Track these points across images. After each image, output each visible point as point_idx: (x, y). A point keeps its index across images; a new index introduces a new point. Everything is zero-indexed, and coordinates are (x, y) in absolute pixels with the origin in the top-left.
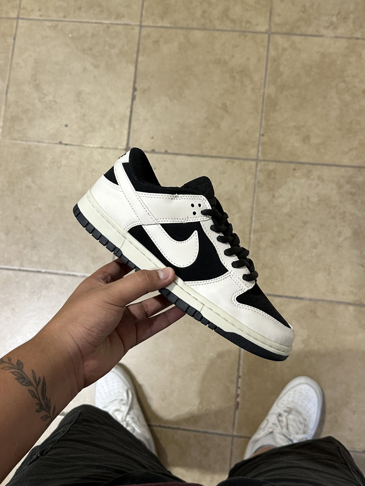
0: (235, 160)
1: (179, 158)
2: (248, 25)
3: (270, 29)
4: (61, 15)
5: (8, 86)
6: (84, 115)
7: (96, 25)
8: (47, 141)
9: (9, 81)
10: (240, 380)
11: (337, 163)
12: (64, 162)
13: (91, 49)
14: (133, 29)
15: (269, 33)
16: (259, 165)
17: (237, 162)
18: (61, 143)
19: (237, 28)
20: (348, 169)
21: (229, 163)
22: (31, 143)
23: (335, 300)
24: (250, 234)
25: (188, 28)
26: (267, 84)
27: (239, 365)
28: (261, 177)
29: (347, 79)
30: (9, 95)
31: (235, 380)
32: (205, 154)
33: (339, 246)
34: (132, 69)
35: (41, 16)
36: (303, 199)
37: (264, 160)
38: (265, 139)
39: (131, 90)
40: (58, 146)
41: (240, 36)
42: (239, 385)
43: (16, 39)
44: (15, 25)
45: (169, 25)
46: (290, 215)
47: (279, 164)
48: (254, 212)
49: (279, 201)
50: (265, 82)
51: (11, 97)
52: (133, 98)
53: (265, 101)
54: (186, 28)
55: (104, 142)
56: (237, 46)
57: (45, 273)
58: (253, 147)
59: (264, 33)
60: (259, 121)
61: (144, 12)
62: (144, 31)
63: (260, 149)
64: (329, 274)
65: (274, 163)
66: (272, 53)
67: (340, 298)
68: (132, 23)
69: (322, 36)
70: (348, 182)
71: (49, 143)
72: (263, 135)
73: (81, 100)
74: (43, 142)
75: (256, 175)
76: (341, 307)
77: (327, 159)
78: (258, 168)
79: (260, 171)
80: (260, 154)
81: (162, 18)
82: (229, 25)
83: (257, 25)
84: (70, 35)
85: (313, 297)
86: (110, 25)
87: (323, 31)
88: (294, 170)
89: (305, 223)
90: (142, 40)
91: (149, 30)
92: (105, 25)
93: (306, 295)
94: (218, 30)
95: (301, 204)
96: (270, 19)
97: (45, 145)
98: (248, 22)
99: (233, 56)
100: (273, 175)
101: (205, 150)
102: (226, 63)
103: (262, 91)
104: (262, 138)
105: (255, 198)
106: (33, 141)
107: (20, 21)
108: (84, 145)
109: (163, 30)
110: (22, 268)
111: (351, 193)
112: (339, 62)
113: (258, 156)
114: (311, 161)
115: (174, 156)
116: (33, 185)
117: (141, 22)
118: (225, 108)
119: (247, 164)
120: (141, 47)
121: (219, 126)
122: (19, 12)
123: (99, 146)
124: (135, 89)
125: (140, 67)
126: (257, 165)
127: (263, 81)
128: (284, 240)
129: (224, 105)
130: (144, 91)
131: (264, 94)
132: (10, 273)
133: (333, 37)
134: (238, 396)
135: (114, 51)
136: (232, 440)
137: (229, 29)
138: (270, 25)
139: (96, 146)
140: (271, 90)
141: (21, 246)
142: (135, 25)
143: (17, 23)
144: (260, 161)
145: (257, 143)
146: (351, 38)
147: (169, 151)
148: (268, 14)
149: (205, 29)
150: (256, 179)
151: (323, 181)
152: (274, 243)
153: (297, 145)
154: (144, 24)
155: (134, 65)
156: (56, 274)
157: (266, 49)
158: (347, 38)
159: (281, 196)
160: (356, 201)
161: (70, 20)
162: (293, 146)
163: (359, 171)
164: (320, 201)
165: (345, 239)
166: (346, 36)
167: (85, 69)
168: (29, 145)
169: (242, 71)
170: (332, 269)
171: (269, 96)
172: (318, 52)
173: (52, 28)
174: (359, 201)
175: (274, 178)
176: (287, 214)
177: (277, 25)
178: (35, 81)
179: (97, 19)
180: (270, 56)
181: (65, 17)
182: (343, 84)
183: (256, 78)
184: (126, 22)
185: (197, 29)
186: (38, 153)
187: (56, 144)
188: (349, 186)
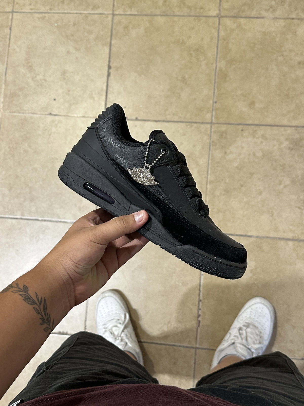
0: (193, 124)
1: (147, 124)
2: (202, 11)
3: (220, 14)
4: (48, 8)
5: (6, 69)
6: (69, 91)
7: (77, 15)
8: (39, 113)
9: (7, 64)
10: (201, 303)
11: (278, 124)
12: (54, 129)
13: (73, 35)
14: (107, 17)
15: (219, 17)
16: (213, 127)
17: (195, 125)
18: (50, 114)
19: (193, 13)
20: (287, 128)
21: (189, 127)
22: (27, 115)
23: (277, 236)
24: (207, 184)
25: (152, 15)
26: (218, 59)
27: (200, 291)
28: (215, 137)
29: (284, 53)
30: (7, 75)
31: (197, 303)
32: (168, 120)
33: (280, 193)
34: (107, 50)
35: (31, 9)
36: (249, 155)
37: (217, 123)
38: (217, 105)
39: (107, 69)
40: (49, 116)
41: (195, 20)
42: (200, 307)
43: (12, 29)
44: (10, 17)
45: (136, 13)
46: (239, 168)
47: (230, 126)
48: (210, 166)
49: (231, 157)
50: (217, 58)
51: (10, 78)
52: (109, 75)
53: (217, 74)
54: (151, 15)
55: (86, 112)
56: (193, 29)
57: (42, 220)
58: (208, 112)
59: (215, 17)
60: (213, 91)
61: (115, 3)
62: (116, 19)
63: (214, 113)
64: (272, 216)
65: (225, 126)
66: (222, 33)
67: (281, 235)
68: (106, 13)
69: (263, 18)
70: (287, 140)
71: (41, 114)
72: (216, 102)
73: (66, 77)
74: (36, 114)
75: (210, 136)
76: (282, 243)
77: (269, 121)
78: (212, 130)
79: (214, 132)
80: (213, 119)
81: (131, 7)
82: (186, 11)
83: (209, 10)
84: (56, 25)
85: (259, 235)
86: (88, 15)
87: (264, 14)
88: (242, 130)
89: (252, 174)
90: (114, 26)
91: (120, 17)
92: (84, 15)
93: (253, 233)
94: (177, 16)
95: (249, 159)
96: (220, 5)
97: (38, 116)
98: (202, 8)
99: (190, 37)
100: (224, 135)
101: (168, 116)
102: (184, 43)
103: (214, 65)
104: (215, 104)
105: (210, 155)
106: (28, 113)
107: (15, 14)
108: (69, 115)
109: (131, 17)
110: (23, 217)
111: (289, 148)
112: (277, 39)
113: (212, 120)
114: (256, 122)
115: (143, 122)
116: (29, 149)
117: (113, 11)
118: (184, 80)
119: (203, 127)
120: (114, 32)
121: (180, 96)
122: (13, 6)
123: (81, 115)
124: (109, 68)
125: (113, 49)
126: (211, 127)
127: (215, 57)
128: (234, 189)
129: (184, 78)
130: (117, 69)
131: (216, 68)
132: (14, 221)
133: (273, 18)
134: (199, 316)
135: (92, 37)
136: (196, 351)
137: (186, 14)
138: (220, 10)
139: (79, 116)
140: (222, 64)
141: (22, 199)
142: (108, 14)
143: (12, 16)
144: (214, 124)
145: (211, 109)
146: (288, 18)
147: (139, 118)
148: (218, 1)
149: (166, 15)
150: (210, 139)
151: (266, 139)
152: (227, 192)
153: (244, 109)
154: (115, 13)
155: (108, 48)
156: (51, 221)
157: (217, 31)
158: (284, 19)
159: (231, 153)
160: (294, 155)
161: (55, 11)
162: (241, 111)
163: (296, 130)
164: (264, 155)
165: (285, 186)
166: (283, 17)
167: (68, 52)
168: (25, 117)
169: (197, 49)
170: (274, 211)
171: (220, 70)
172: (260, 31)
173: (41, 19)
174: (296, 155)
175: (226, 138)
176: (237, 167)
177: (225, 9)
178: (28, 63)
179: (78, 10)
180: (220, 36)
181: (51, 9)
182: (281, 57)
183: (209, 55)
184: (101, 12)
185: (159, 15)
186: (33, 123)
187: (47, 115)
188: (288, 143)
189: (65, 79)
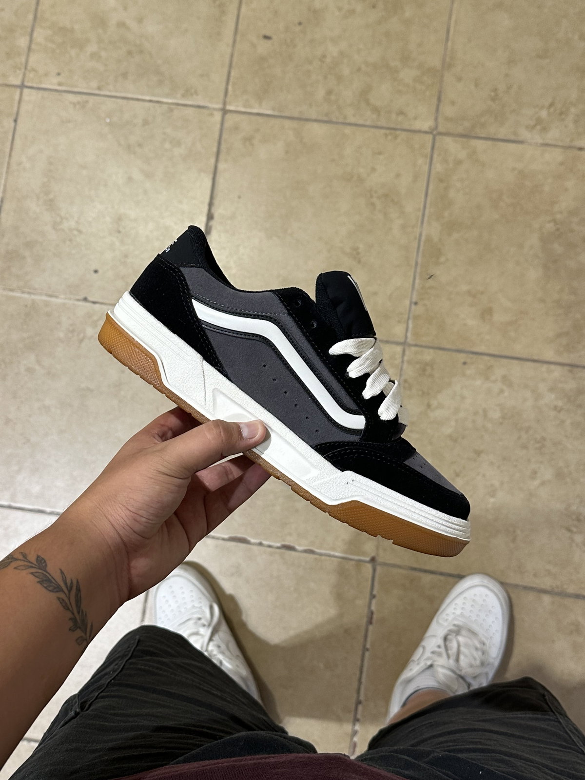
2: (400, 118)
3: (436, 128)
4: (94, 84)
5: (2, 201)
6: (126, 256)
7: (151, 104)
8: (63, 296)
9: (4, 191)
10: (360, 707)
11: (535, 358)
12: (90, 331)
13: (140, 145)
14: (212, 115)
15: (435, 133)
16: (407, 353)
18: (85, 299)
19: (382, 122)
20: (552, 367)
22: (37, 298)
23: (521, 583)
25: (302, 119)
26: (426, 218)
27: (360, 683)
28: (410, 373)
29: (558, 217)
30: (3, 215)
31: (353, 706)
33: (531, 495)
34: (207, 181)
35: (60, 84)
36: (476, 413)
37: (416, 345)
38: (419, 310)
39: (204, 218)
40: (81, 303)
41: (386, 135)
42: (359, 716)
43: (19, 121)
44: (17, 97)
45: (269, 112)
46: (453, 438)
47: (441, 352)
49: (438, 414)
50: (423, 215)
51: (8, 220)
52: (208, 231)
53: (421, 248)
54: (299, 119)
56: (380, 153)
58: (399, 322)
59: (426, 132)
60: (411, 280)
61: (230, 88)
62: (230, 120)
63: (411, 325)
64: (514, 540)
65: (431, 351)
66: (438, 167)
67: (528, 581)
68: (209, 105)
69: (521, 142)
70: (551, 390)
71: (66, 299)
72: (416, 303)
73: (121, 229)
74: (56, 297)
75: (401, 369)
77: (518, 349)
78: (406, 358)
79: (409, 362)
80: (409, 335)
81: (260, 99)
82: (369, 117)
83: (415, 118)
84: (108, 120)
86: (173, 106)
87: (525, 134)
88: (465, 363)
89: (478, 453)
90: (225, 136)
91: (237, 118)
92: (165, 107)
94: (350, 124)
95: (474, 421)
96: (437, 110)
97: (59, 301)
98: (401, 113)
99: (373, 169)
100: (428, 368)
102: (361, 180)
103: (417, 230)
104: (413, 307)
106: (41, 294)
107: (26, 91)
109: (260, 119)
110: (14, 505)
111: (555, 408)
112: (547, 188)
113: (406, 337)
114: (493, 350)
116: (37, 367)
117: (225, 104)
118: (355, 254)
119: (388, 350)
120: (224, 147)
122: (24, 75)
124: (210, 216)
125: (220, 180)
126: (404, 351)
127: (420, 214)
129: (356, 249)
130: (225, 219)
131: (420, 235)
133: (540, 144)
134: (355, 733)
135: (179, 151)
137: (368, 123)
138: (436, 119)
140: (433, 230)
141: (15, 468)
142: (215, 109)
143: (21, 94)
144: (410, 345)
145: (406, 316)
146: (570, 147)
148: (434, 101)
149: (329, 122)
150: (401, 375)
151: (510, 385)
153: (471, 322)
154: (229, 107)
155: (211, 176)
157: (428, 160)
158: (562, 147)
159: (440, 406)
160: (563, 422)
161: (108, 93)
162: (465, 325)
163: (571, 371)
164: (503, 418)
165: (543, 483)
166: (560, 144)
167: (130, 179)
168: (33, 302)
169: (386, 196)
170: (518, 532)
171: (429, 240)
172: (514, 169)
173: (78, 107)
174: (568, 422)
175: (431, 376)
176: (450, 436)
177: (448, 119)
178: (47, 193)
179: (153, 95)
180: (433, 172)
181: (99, 88)
182: (552, 225)
183: (409, 208)
184: (202, 103)
185: (316, 121)
186: (48, 315)
187: (78, 300)
188: (553, 396)
189: (119, 232)
